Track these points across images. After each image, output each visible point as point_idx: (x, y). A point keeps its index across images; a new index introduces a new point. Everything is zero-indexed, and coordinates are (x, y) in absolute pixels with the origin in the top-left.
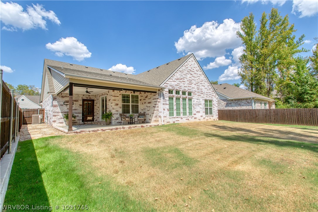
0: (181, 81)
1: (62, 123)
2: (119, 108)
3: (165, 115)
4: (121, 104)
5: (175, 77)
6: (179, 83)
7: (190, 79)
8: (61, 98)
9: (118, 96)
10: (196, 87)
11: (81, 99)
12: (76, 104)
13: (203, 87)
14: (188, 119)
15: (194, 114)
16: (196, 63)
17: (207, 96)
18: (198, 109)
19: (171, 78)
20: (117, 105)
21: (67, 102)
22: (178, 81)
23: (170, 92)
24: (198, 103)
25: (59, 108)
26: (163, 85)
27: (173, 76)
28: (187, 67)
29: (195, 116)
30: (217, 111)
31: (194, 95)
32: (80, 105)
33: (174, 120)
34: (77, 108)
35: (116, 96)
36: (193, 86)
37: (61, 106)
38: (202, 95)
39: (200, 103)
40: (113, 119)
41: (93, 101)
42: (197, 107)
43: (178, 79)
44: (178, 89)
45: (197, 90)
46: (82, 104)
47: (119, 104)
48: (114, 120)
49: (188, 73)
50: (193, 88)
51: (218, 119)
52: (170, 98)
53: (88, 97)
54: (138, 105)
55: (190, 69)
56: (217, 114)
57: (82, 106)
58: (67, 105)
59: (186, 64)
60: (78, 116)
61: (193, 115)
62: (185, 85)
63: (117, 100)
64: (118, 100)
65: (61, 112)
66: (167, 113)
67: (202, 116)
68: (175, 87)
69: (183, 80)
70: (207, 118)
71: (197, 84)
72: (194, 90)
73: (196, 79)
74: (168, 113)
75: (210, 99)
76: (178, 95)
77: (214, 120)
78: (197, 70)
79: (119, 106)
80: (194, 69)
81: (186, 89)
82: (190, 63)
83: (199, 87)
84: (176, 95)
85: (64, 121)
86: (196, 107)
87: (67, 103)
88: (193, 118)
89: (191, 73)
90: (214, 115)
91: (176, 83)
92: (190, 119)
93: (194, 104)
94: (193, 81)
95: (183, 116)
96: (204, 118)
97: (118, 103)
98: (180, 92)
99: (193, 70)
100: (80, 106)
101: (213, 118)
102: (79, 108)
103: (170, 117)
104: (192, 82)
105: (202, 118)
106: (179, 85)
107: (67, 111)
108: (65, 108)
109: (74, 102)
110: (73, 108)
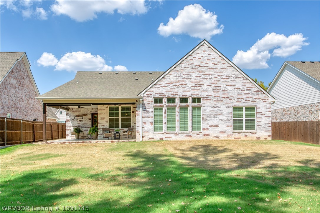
0: (178, 84)
2: (106, 122)
3: (146, 129)
5: (166, 81)
6: (174, 87)
7: (198, 78)
8: (72, 113)
9: (104, 110)
10: (210, 89)
11: (89, 112)
12: (85, 118)
13: (229, 87)
14: (190, 136)
15: (204, 129)
16: (212, 53)
17: (240, 100)
18: (215, 121)
19: (159, 83)
21: (77, 117)
22: (171, 85)
23: (157, 101)
24: (214, 113)
25: (70, 122)
26: (144, 93)
27: (162, 80)
28: (191, 62)
29: (206, 132)
30: (271, 125)
31: (205, 101)
32: (89, 119)
33: (161, 136)
34: (87, 122)
35: (102, 110)
36: (204, 87)
37: (72, 121)
38: (227, 100)
39: (220, 112)
40: (98, 133)
42: (212, 118)
43: (172, 83)
44: (171, 96)
45: (212, 93)
46: (91, 117)
47: (106, 118)
48: (100, 134)
49: (194, 70)
50: (205, 91)
51: (270, 138)
52: (155, 109)
53: (96, 110)
54: (131, 118)
55: (199, 63)
56: (270, 129)
58: (77, 119)
59: (191, 58)
60: (87, 130)
61: (202, 131)
62: (185, 89)
63: (103, 114)
64: (104, 114)
65: (73, 127)
66: (149, 127)
67: (222, 132)
68: (165, 93)
69: (181, 83)
70: (237, 135)
71: (213, 85)
72: (206, 93)
73: (211, 76)
74: (152, 127)
75: (250, 104)
76: (171, 104)
77: (259, 138)
78: (216, 62)
79: (105, 120)
80: (208, 62)
81: (188, 94)
82: (199, 56)
83: (218, 88)
84: (168, 104)
86: (208, 119)
87: (77, 118)
88: (201, 135)
89: (200, 69)
90: (258, 131)
91: (167, 89)
92: (194, 135)
93: (203, 115)
94: (205, 81)
95: (180, 132)
96: (229, 136)
97: (104, 117)
98: (176, 99)
99: (206, 65)
100: (90, 121)
101: (257, 135)
102: (88, 122)
103: (155, 132)
104: (201, 83)
105: (225, 135)
106: (173, 90)
107: (77, 125)
108: (76, 123)
109: (84, 116)
110: (83, 123)
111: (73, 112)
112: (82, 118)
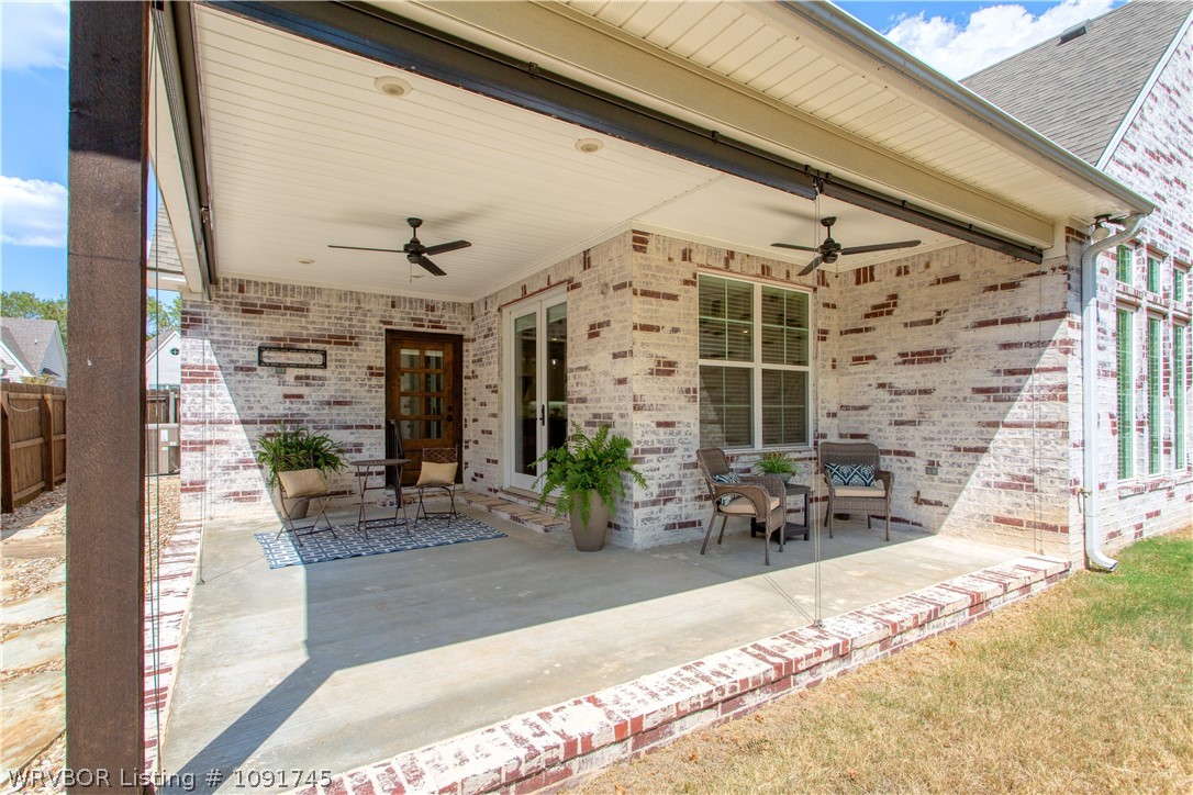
0: (1170, 172)
1: (248, 496)
2: (683, 401)
4: (689, 359)
5: (1146, 136)
6: (1163, 189)
8: (235, 319)
9: (673, 297)
11: (374, 325)
12: (341, 363)
20: (666, 368)
21: (279, 349)
22: (1158, 170)
25: (221, 389)
27: (1138, 121)
32: (372, 372)
33: (1139, 509)
34: (354, 389)
35: (656, 295)
37: (240, 376)
40: (638, 493)
41: (456, 343)
46: (380, 362)
47: (682, 367)
48: (645, 504)
53: (421, 313)
57: (383, 381)
58: (281, 367)
60: (358, 448)
63: (668, 327)
64: (675, 330)
65: (244, 422)
66: (1110, 448)
74: (1114, 446)
76: (1153, 295)
79: (678, 379)
85: (261, 486)
87: (281, 357)
97: (671, 357)
100: (374, 381)
102: (362, 392)
103: (1122, 487)
107: (280, 409)
108: (270, 393)
109: (333, 352)
110: (327, 393)
111: (249, 309)
112: (318, 359)
